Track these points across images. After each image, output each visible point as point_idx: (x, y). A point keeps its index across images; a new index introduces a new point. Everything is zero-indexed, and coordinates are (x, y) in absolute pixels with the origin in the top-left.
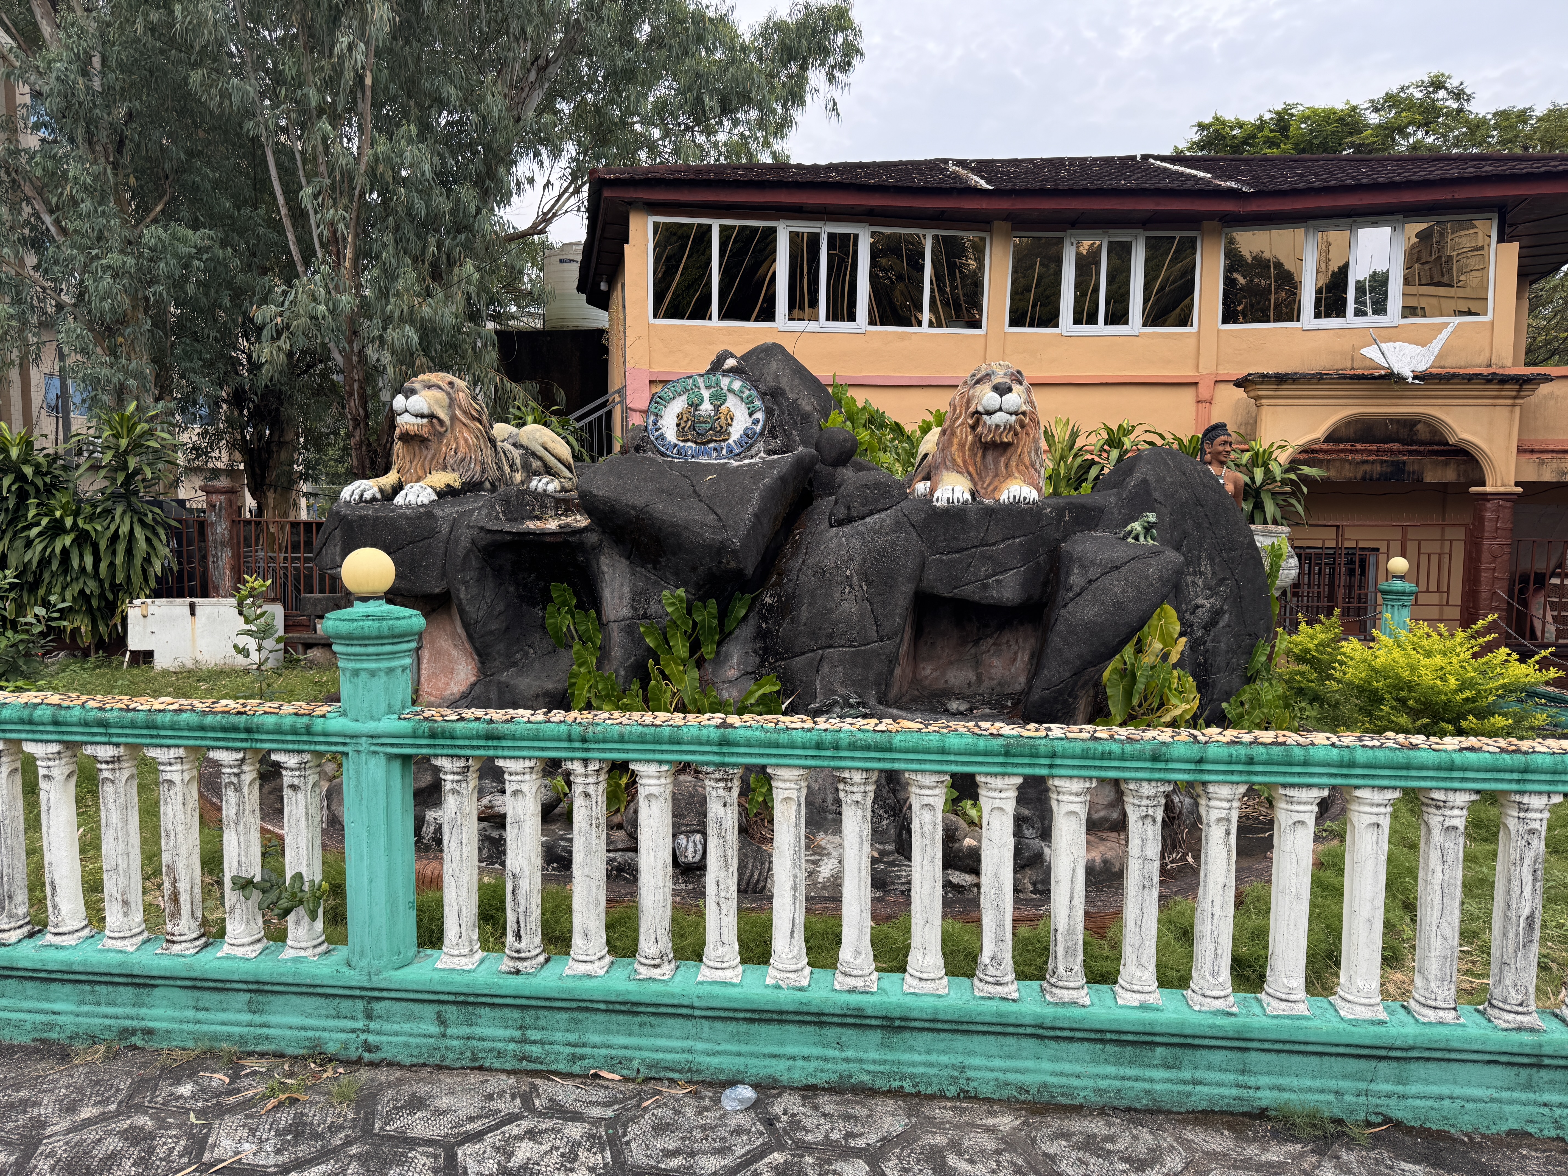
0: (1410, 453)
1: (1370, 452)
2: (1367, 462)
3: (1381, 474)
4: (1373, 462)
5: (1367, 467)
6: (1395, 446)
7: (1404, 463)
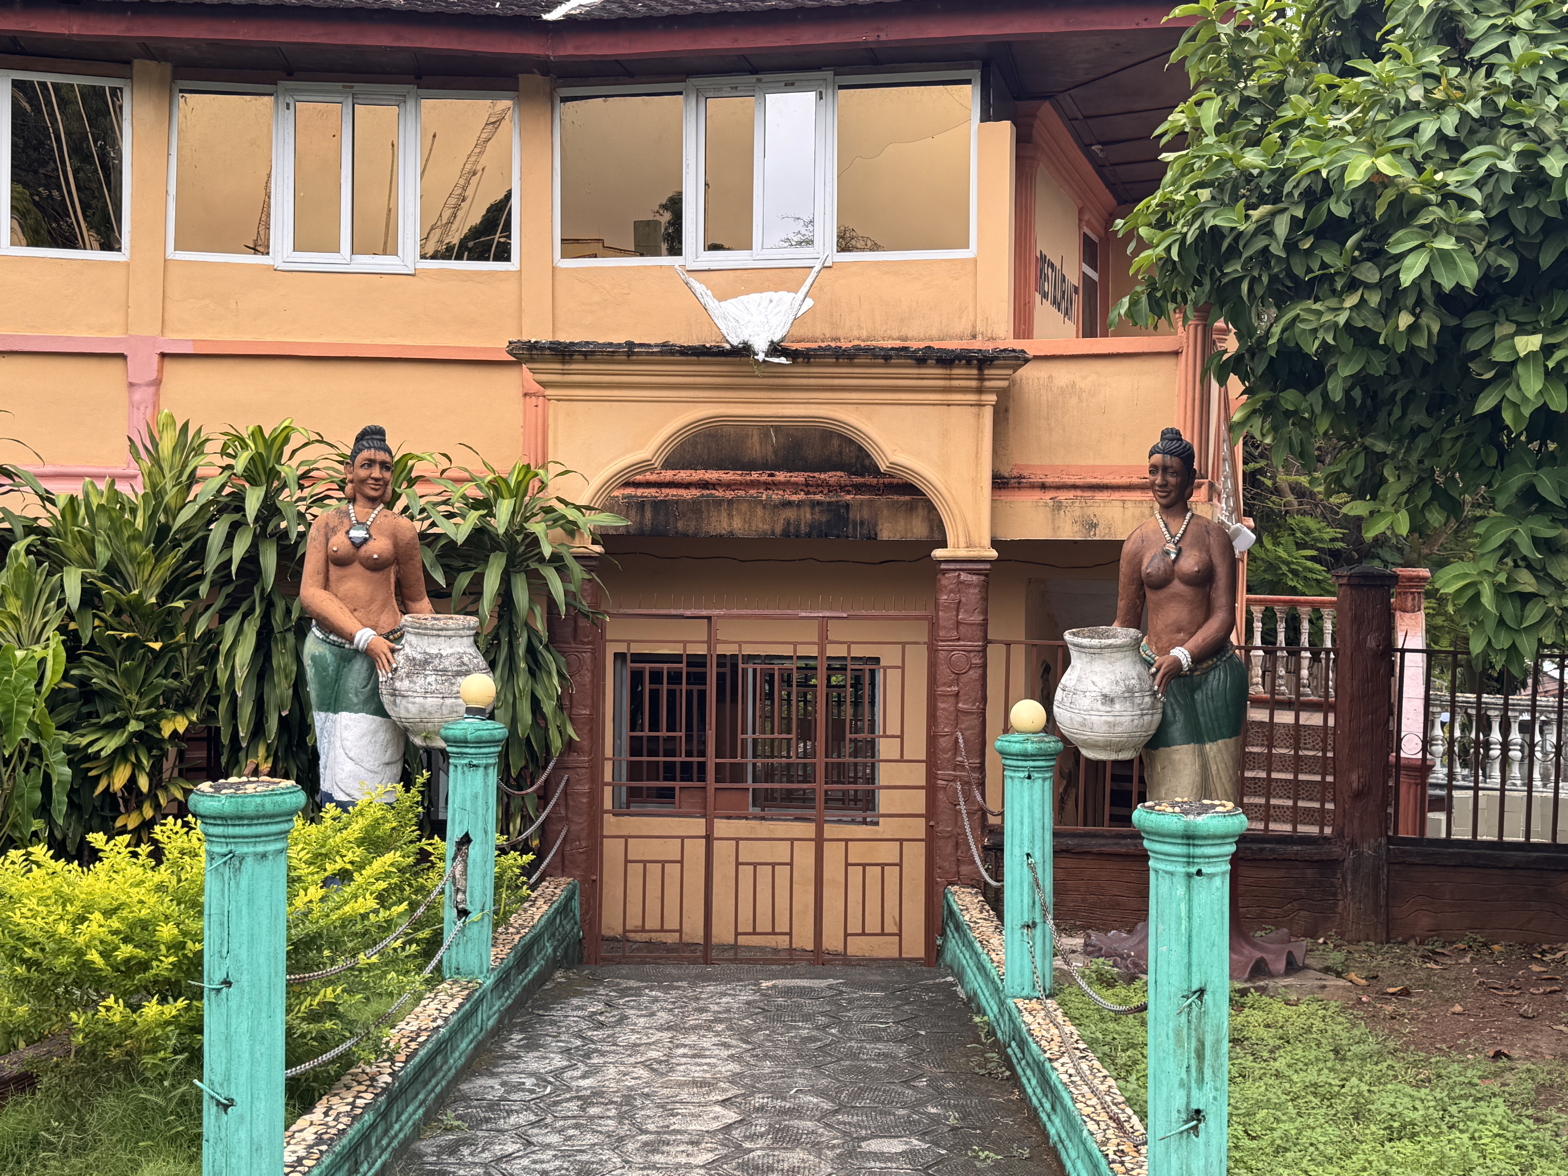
0: (858, 488)
1: (795, 487)
2: (788, 504)
3: (812, 526)
4: (800, 504)
5: (790, 514)
6: (832, 477)
7: (847, 506)
